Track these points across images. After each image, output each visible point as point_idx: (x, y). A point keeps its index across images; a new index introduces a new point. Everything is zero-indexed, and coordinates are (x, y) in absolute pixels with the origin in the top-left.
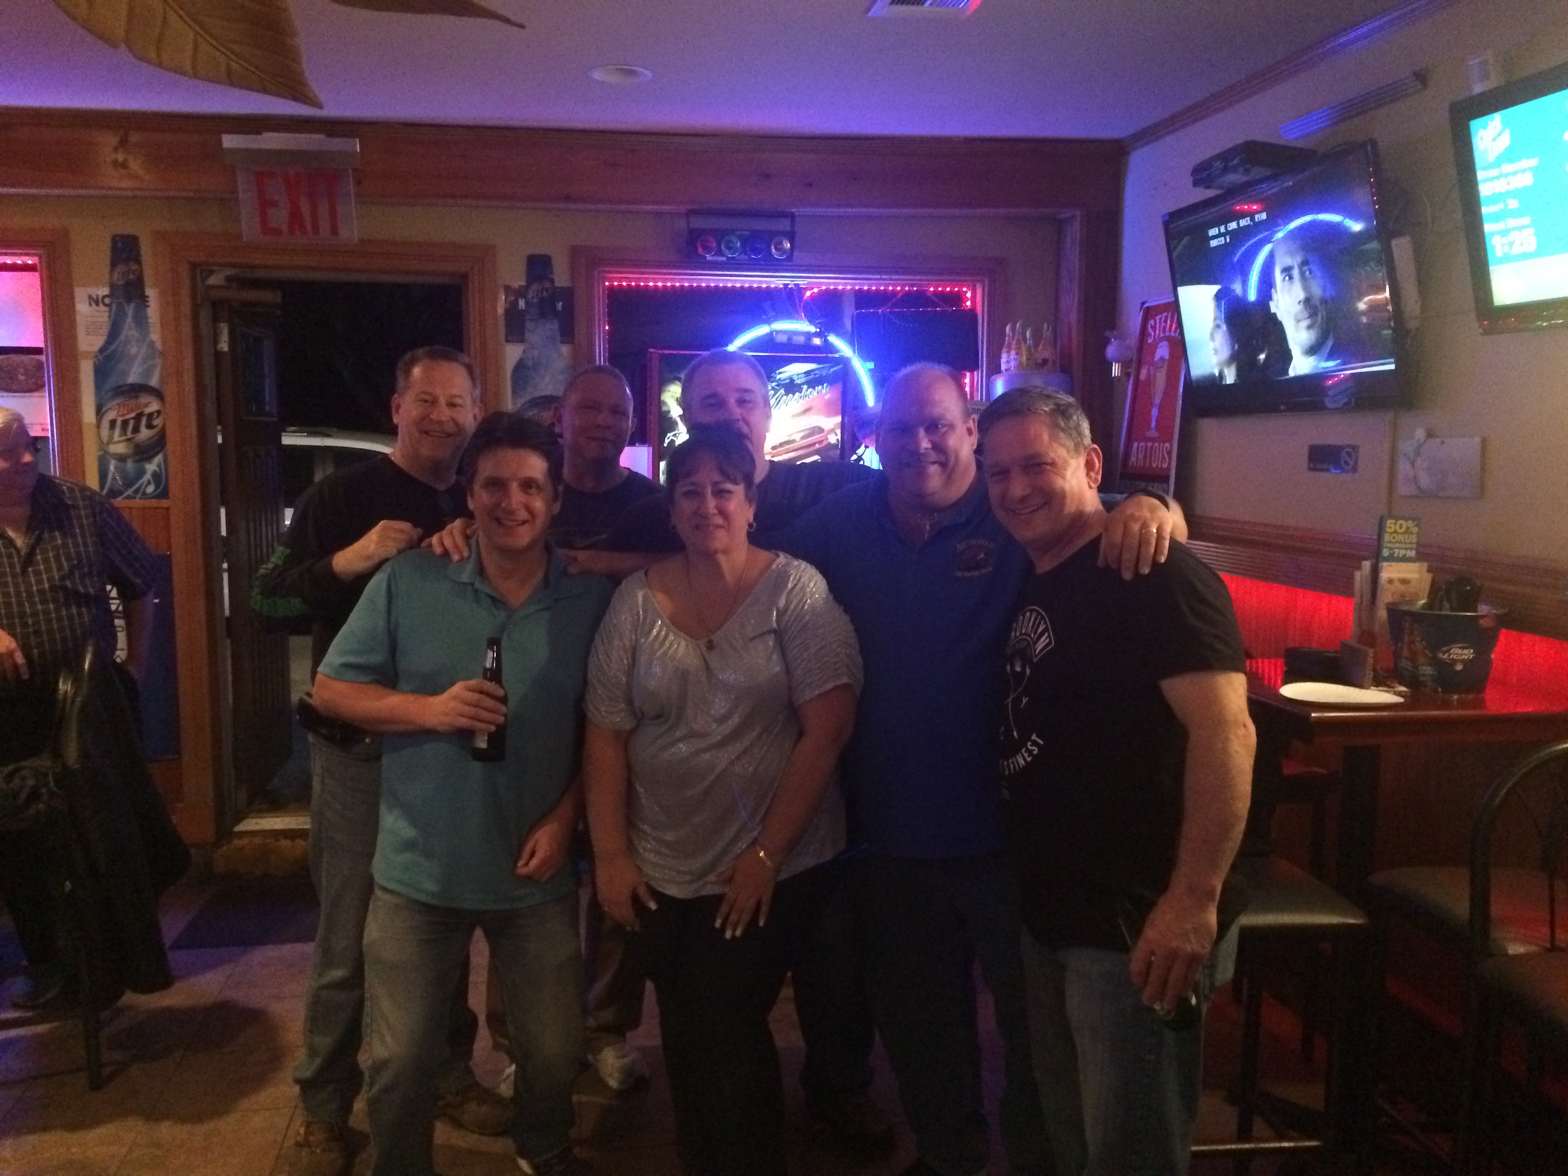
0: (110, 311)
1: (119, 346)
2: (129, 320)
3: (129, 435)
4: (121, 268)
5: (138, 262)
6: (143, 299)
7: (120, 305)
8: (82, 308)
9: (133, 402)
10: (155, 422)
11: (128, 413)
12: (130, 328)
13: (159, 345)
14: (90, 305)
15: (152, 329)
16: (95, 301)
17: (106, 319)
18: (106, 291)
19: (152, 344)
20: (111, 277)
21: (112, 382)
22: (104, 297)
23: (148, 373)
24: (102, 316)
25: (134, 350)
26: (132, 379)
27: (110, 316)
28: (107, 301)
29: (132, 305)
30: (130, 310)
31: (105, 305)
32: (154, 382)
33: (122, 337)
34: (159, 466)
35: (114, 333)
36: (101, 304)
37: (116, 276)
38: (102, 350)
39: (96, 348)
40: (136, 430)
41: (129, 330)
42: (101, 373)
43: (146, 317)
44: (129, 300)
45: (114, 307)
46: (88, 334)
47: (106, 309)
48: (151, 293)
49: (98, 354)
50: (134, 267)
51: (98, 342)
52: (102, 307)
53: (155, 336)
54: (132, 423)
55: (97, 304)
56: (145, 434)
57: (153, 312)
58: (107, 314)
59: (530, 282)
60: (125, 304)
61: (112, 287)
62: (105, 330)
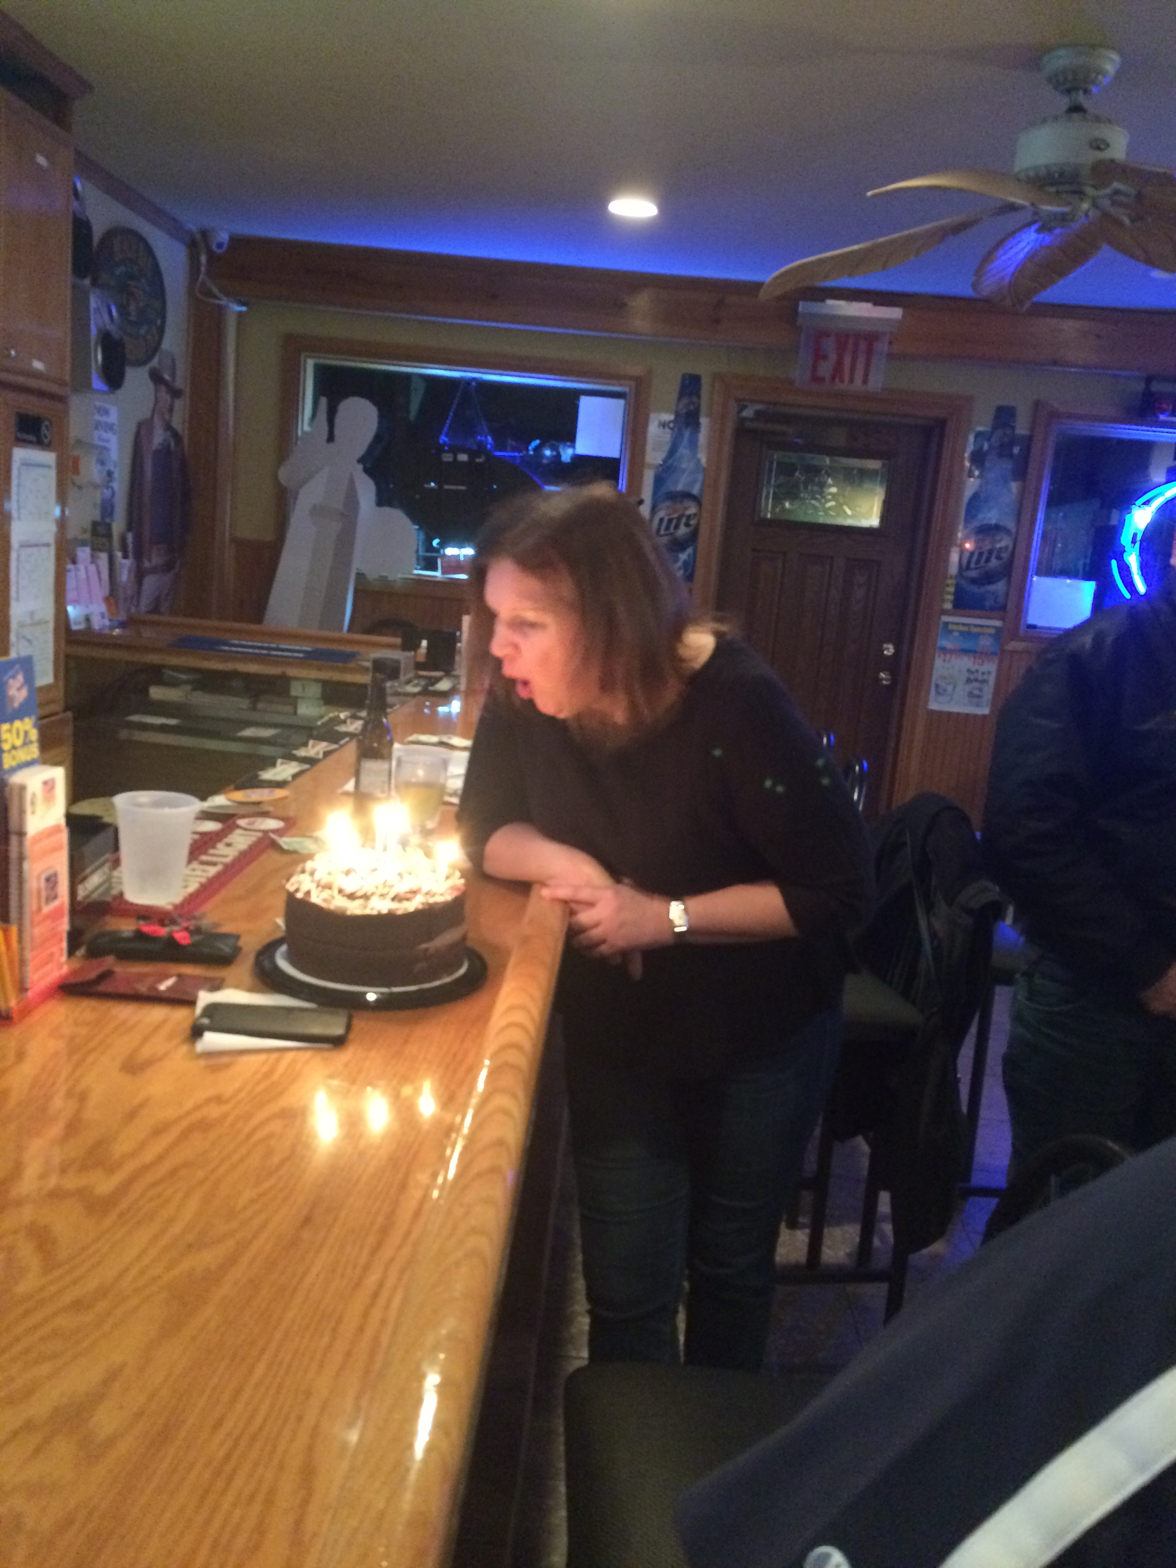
0: (672, 433)
1: (674, 461)
2: (685, 441)
3: (672, 530)
4: (685, 401)
5: (699, 397)
6: (697, 425)
7: (680, 430)
8: (653, 429)
9: (678, 506)
10: (693, 522)
11: (674, 513)
12: (685, 448)
13: (703, 463)
14: (659, 426)
15: (700, 450)
16: (664, 425)
17: (669, 440)
18: (672, 417)
19: (699, 461)
20: (677, 406)
21: (664, 490)
22: (670, 422)
23: (692, 484)
24: (667, 436)
25: (684, 465)
26: (680, 487)
27: (671, 438)
28: (671, 425)
29: (689, 430)
30: (687, 434)
31: (669, 428)
32: (695, 491)
33: (678, 454)
34: (689, 556)
35: (672, 452)
36: (667, 428)
37: (681, 406)
38: (662, 464)
39: (658, 462)
40: (677, 527)
41: (683, 450)
42: (659, 481)
43: (697, 440)
44: (687, 425)
45: (676, 430)
47: (670, 431)
48: (704, 421)
49: (659, 466)
50: (695, 399)
51: (660, 458)
52: (667, 430)
53: (701, 455)
54: (674, 522)
55: (664, 427)
56: (683, 530)
57: (703, 437)
58: (669, 436)
59: (995, 428)
60: (684, 428)
61: (677, 415)
62: (666, 448)
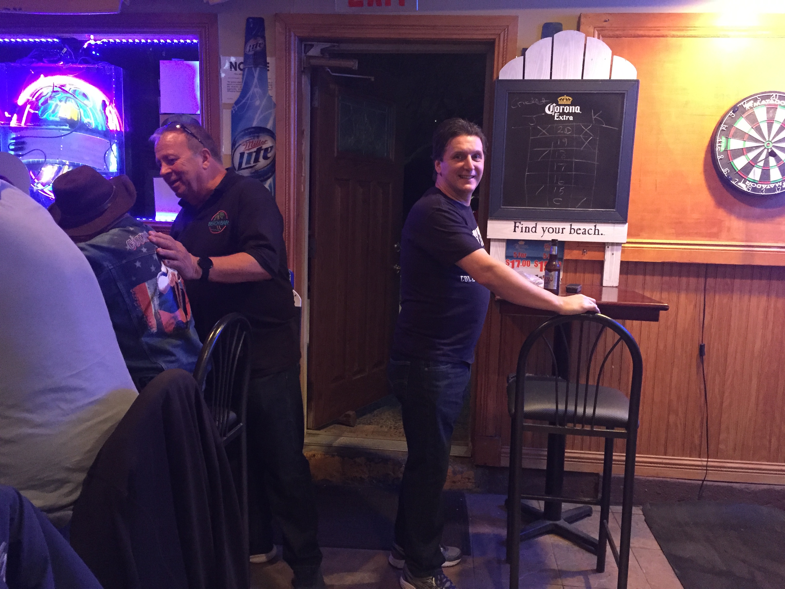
0: (243, 75)
1: (248, 100)
2: (256, 80)
8: (225, 71)
12: (256, 87)
13: (274, 99)
14: (230, 68)
15: (270, 87)
16: (234, 67)
17: (240, 80)
18: (241, 59)
22: (241, 63)
23: (266, 119)
24: (238, 78)
25: (257, 103)
26: (255, 124)
27: (243, 79)
29: (258, 69)
31: (240, 69)
32: (269, 126)
33: (251, 92)
36: (238, 69)
38: (237, 103)
39: (233, 101)
41: (255, 89)
43: (267, 79)
44: (256, 66)
46: (229, 90)
47: (241, 72)
48: (271, 60)
49: (234, 105)
51: (235, 96)
52: (238, 71)
53: (271, 92)
55: (236, 69)
57: (271, 75)
58: (241, 76)
60: (253, 69)
62: (239, 88)
